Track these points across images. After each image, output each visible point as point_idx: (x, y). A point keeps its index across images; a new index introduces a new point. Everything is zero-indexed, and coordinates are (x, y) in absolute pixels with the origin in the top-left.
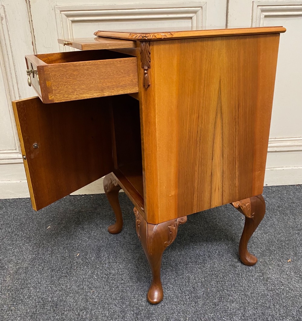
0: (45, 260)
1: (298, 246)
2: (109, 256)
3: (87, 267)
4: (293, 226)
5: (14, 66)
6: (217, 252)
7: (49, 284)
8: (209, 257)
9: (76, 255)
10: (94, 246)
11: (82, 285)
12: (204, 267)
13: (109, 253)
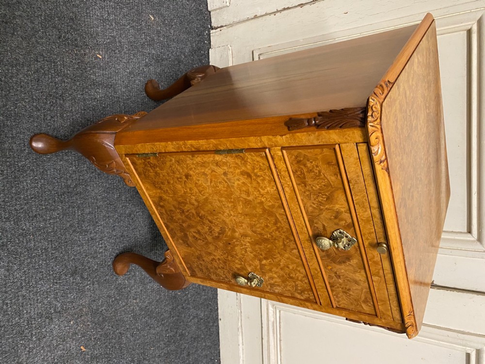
0: (92, 9)
1: (109, 360)
2: (96, 100)
3: (76, 69)
4: (146, 354)
6: (101, 251)
7: (46, 13)
8: (92, 239)
9: (99, 54)
10: (116, 80)
11: (44, 60)
12: (74, 231)
13: (101, 100)
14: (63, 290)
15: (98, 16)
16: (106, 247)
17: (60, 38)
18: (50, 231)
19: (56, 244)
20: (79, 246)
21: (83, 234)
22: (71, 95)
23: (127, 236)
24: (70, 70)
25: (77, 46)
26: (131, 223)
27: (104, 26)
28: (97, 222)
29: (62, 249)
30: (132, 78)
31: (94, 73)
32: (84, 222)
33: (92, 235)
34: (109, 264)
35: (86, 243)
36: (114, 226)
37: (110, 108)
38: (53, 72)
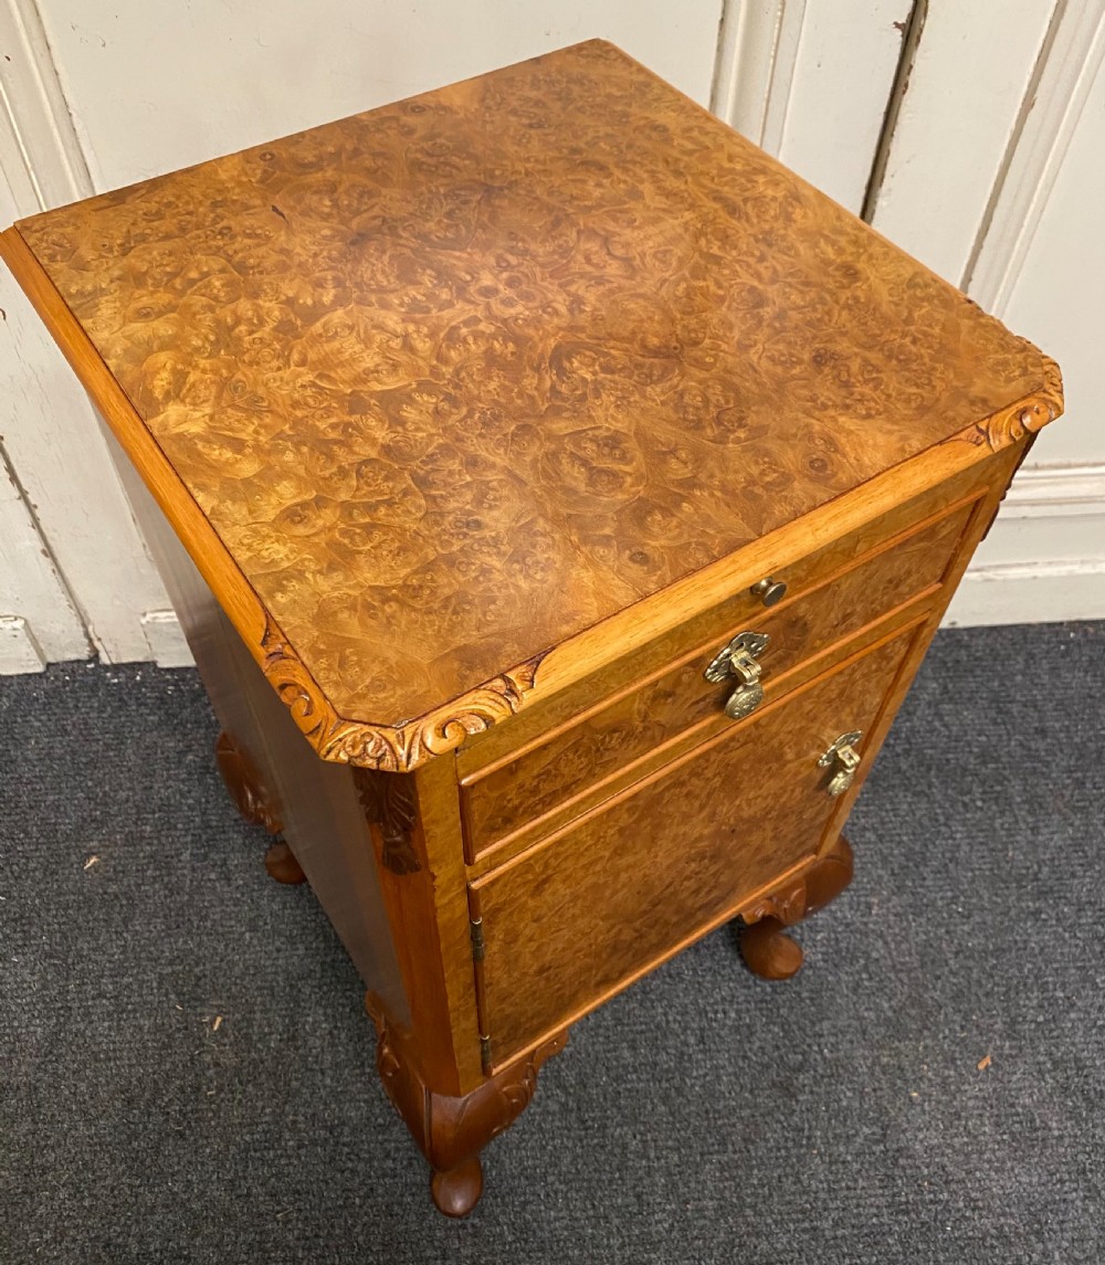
0: (96, 1044)
1: (1025, 985)
2: (335, 1032)
3: (257, 1089)
6: (733, 1015)
7: (124, 1174)
8: (702, 1041)
9: (212, 1022)
10: (276, 973)
11: (245, 1178)
12: (679, 1091)
13: (334, 1016)
14: (830, 1119)
15: (110, 1028)
16: (723, 999)
17: (181, 1135)
18: (676, 1158)
19: (710, 1141)
20: (718, 1077)
21: (688, 1065)
22: (325, 1104)
24: (263, 1108)
25: (199, 1089)
27: (135, 1011)
28: (658, 1027)
29: (724, 1125)
30: (266, 924)
31: (263, 1037)
32: (656, 1064)
33: (692, 1040)
34: (769, 989)
35: (711, 1059)
38: (271, 1152)
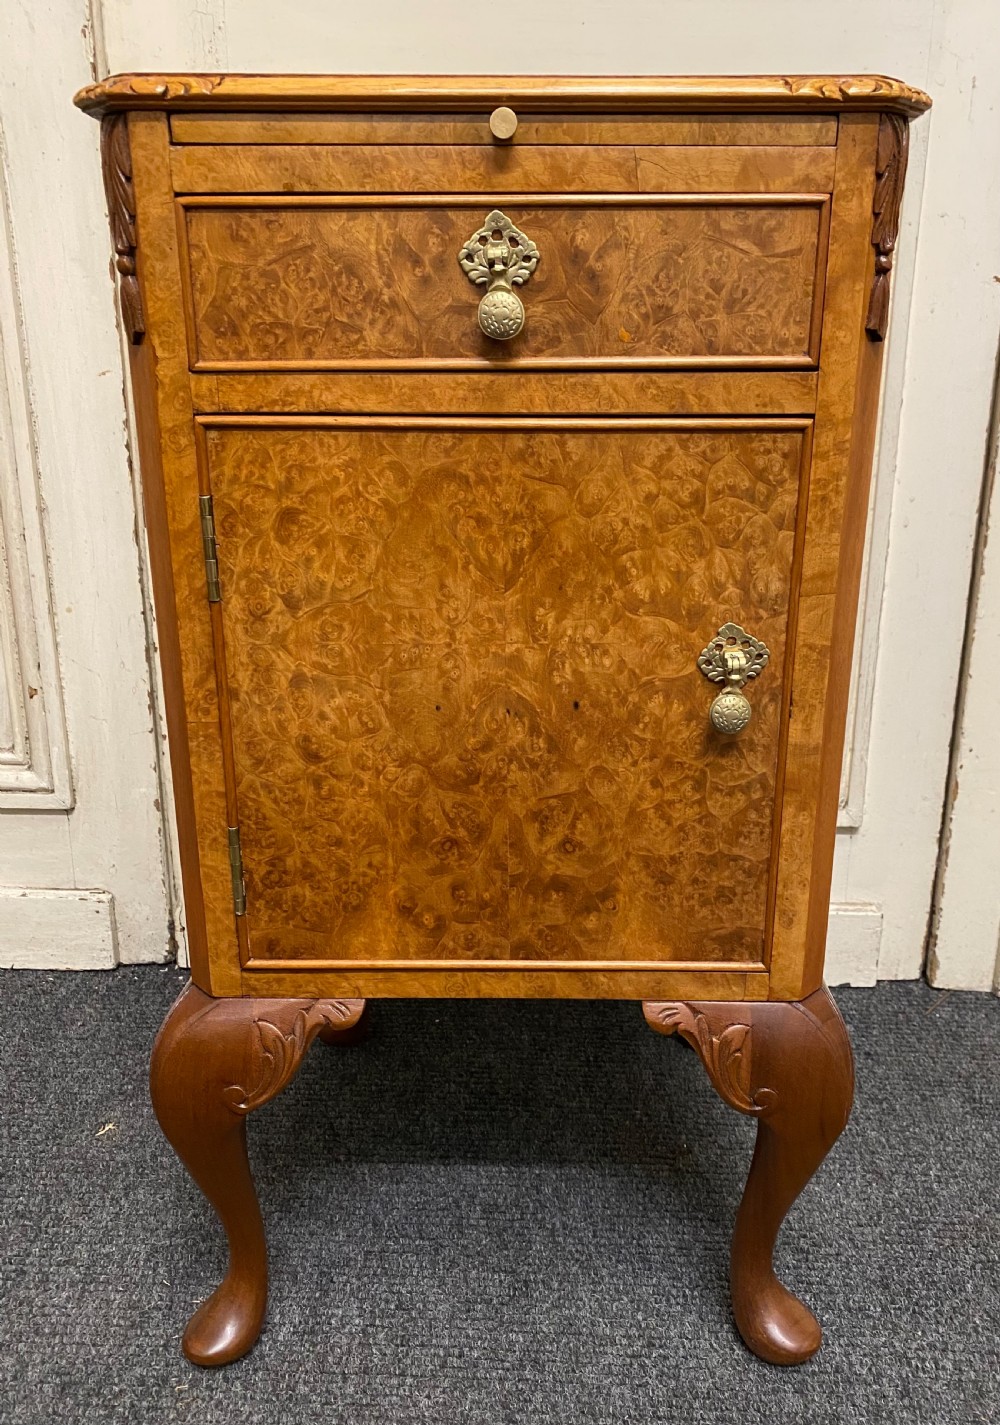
0: (44, 1315)
2: (370, 1330)
3: (247, 1389)
5: (26, 369)
6: (949, 1366)
8: (904, 1394)
10: (303, 1257)
15: (69, 1298)
16: (932, 1346)
23: (881, 1268)
25: (165, 1380)
26: (832, 1251)
27: (108, 1282)
30: (302, 1206)
33: (891, 1393)
36: (849, 1310)
37: (403, 1285)
